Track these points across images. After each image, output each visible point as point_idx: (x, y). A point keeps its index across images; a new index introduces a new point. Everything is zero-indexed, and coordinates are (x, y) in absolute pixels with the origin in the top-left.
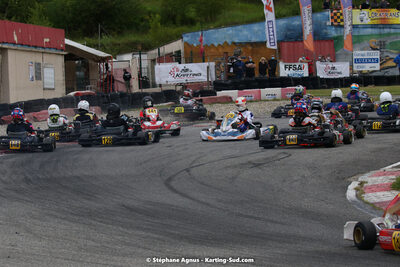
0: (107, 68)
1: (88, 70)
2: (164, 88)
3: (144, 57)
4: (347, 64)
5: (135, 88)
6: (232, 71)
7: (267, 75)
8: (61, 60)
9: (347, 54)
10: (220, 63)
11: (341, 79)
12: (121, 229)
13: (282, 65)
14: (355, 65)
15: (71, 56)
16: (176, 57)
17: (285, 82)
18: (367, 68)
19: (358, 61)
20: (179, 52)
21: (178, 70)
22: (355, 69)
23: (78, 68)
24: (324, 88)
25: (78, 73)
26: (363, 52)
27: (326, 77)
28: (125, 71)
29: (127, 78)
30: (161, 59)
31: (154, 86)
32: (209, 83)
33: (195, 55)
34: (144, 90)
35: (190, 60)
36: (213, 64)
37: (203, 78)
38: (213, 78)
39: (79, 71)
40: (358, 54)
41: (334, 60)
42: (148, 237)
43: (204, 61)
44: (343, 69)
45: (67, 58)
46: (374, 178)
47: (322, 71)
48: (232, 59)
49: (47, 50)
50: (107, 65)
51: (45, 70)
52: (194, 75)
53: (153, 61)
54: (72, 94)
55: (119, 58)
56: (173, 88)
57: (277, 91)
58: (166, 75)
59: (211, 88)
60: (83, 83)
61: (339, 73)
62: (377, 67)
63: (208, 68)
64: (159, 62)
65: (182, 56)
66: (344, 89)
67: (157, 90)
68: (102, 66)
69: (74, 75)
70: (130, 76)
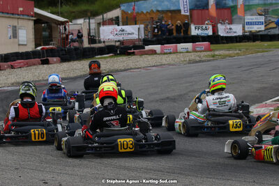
0: (65, 29)
1: (51, 31)
2: (107, 44)
3: (92, 21)
4: (241, 26)
5: (86, 44)
6: (156, 31)
7: (182, 34)
8: (31, 24)
9: (241, 19)
10: (147, 25)
11: (236, 37)
13: (193, 27)
14: (246, 26)
15: (39, 21)
16: (116, 21)
17: (195, 39)
18: (255, 28)
19: (249, 23)
20: (118, 18)
21: (116, 31)
22: (246, 29)
23: (44, 30)
24: (224, 43)
25: (44, 33)
26: (251, 17)
27: (225, 35)
29: (80, 36)
30: (105, 23)
31: (100, 42)
32: (139, 40)
33: (129, 20)
34: (93, 46)
35: (125, 23)
36: (142, 26)
37: (135, 36)
38: (142, 36)
39: (45, 31)
40: (248, 18)
41: (231, 23)
43: (136, 24)
44: (237, 30)
45: (36, 22)
46: (258, 109)
47: (222, 31)
48: (157, 22)
49: (21, 17)
50: (65, 27)
52: (129, 34)
53: (99, 24)
54: (39, 48)
55: (74, 22)
56: (113, 44)
57: (189, 46)
58: (109, 34)
59: (141, 43)
60: (48, 40)
61: (235, 32)
62: (262, 28)
63: (139, 29)
64: (103, 25)
65: (120, 20)
66: (238, 44)
67: (102, 45)
68: (62, 27)
69: (41, 35)
70: (82, 36)
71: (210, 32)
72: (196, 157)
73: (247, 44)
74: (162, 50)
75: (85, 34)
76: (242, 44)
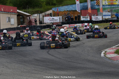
0: (30, 18)
1: (24, 19)
2: (47, 24)
3: (41, 15)
4: (101, 16)
5: (38, 24)
6: (67, 19)
7: (77, 20)
8: (16, 16)
9: (101, 14)
10: (63, 16)
11: (99, 21)
12: (34, 66)
13: (82, 17)
14: (103, 17)
15: (19, 15)
16: (50, 15)
17: (83, 22)
18: (107, 17)
19: (104, 15)
20: (51, 13)
21: (51, 19)
22: (103, 18)
23: (21, 18)
24: (94, 24)
25: (21, 20)
26: (105, 13)
27: (95, 20)
28: (35, 19)
29: (36, 21)
30: (46, 16)
31: (44, 23)
33: (56, 14)
34: (41, 25)
35: (54, 16)
36: (61, 17)
37: (58, 21)
38: (61, 21)
40: (104, 13)
41: (97, 15)
42: (42, 68)
43: (58, 16)
44: (100, 18)
46: (109, 50)
47: (94, 18)
48: (67, 15)
49: (12, 13)
51: (11, 19)
52: (56, 20)
53: (43, 16)
54: (19, 26)
55: (33, 15)
56: (49, 24)
57: (80, 25)
58: (47, 20)
59: (61, 24)
60: (22, 23)
61: (99, 19)
62: (110, 17)
63: (60, 18)
64: (45, 16)
65: (52, 14)
66: (100, 24)
67: (45, 25)
68: (28, 18)
69: (20, 20)
70: (37, 21)
71: (89, 19)
72: (84, 70)
73: (104, 24)
74: (69, 26)
75: (38, 20)
76: (102, 24)
